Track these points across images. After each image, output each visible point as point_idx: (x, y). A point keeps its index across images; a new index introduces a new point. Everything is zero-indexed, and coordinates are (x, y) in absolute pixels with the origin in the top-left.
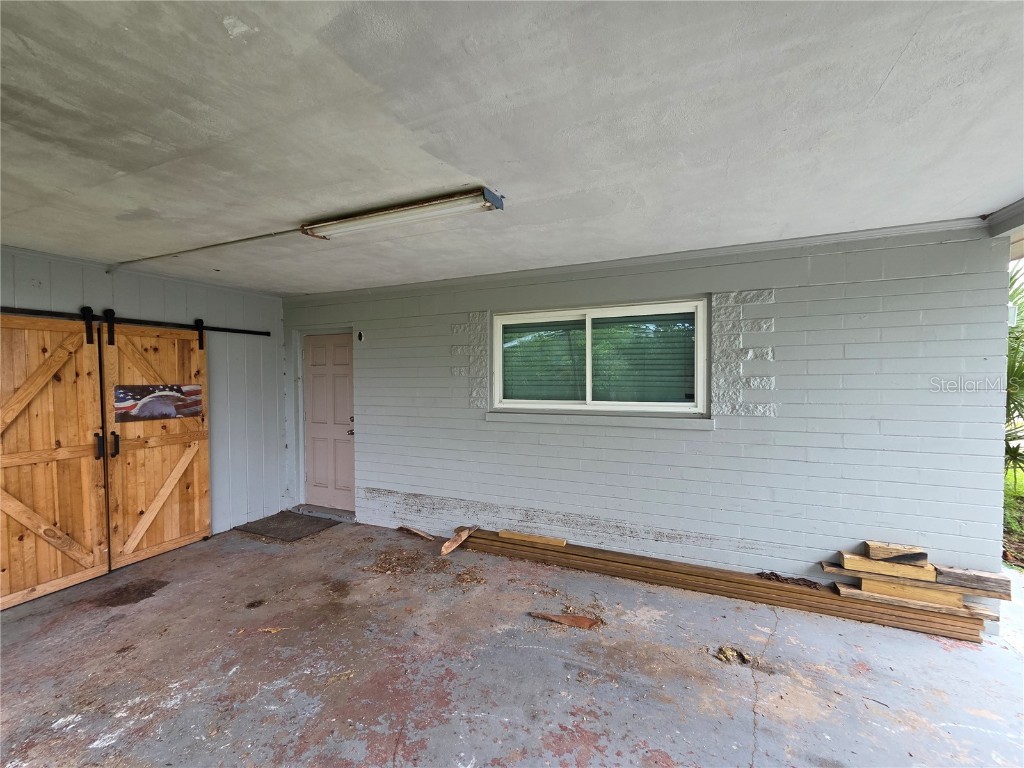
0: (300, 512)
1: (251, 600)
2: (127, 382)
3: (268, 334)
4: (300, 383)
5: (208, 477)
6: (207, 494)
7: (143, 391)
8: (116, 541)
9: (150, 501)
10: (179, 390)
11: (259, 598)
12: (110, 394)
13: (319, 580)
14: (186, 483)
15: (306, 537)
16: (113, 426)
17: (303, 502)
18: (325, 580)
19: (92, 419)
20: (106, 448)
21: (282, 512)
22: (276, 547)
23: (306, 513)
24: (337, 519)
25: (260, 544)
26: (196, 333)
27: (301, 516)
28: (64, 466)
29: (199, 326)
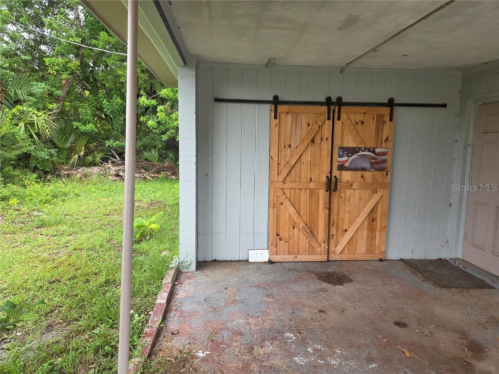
0: (456, 265)
1: (397, 320)
2: (345, 145)
3: (444, 106)
4: (469, 151)
5: (387, 216)
6: (386, 228)
7: (351, 151)
8: (332, 243)
9: (351, 224)
10: (373, 152)
11: (405, 321)
12: (336, 151)
13: (458, 332)
14: (372, 217)
15: (456, 288)
16: (336, 173)
17: (459, 256)
18: (463, 334)
19: (326, 167)
20: (332, 185)
21: (440, 259)
22: (427, 286)
23: (461, 267)
24: (490, 283)
25: (416, 279)
26: (388, 109)
27: (456, 269)
28: (312, 192)
29: (391, 104)
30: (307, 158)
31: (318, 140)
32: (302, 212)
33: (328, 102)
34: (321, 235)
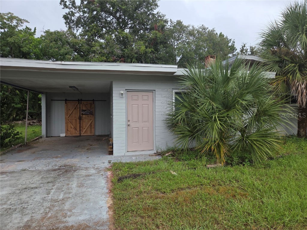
2: (83, 109)
3: (106, 101)
5: (95, 125)
6: (94, 128)
7: (84, 111)
8: (81, 131)
9: (86, 127)
10: (90, 111)
12: (81, 111)
14: (91, 125)
16: (81, 115)
19: (79, 114)
20: (80, 118)
26: (93, 102)
28: (76, 120)
29: (93, 100)
30: (74, 112)
31: (76, 108)
32: (73, 124)
33: (79, 100)
34: (78, 130)
